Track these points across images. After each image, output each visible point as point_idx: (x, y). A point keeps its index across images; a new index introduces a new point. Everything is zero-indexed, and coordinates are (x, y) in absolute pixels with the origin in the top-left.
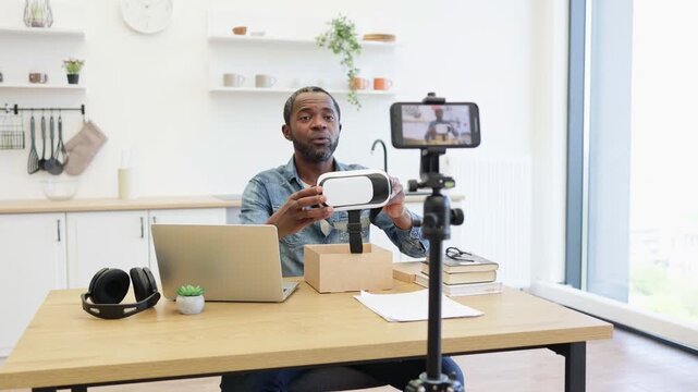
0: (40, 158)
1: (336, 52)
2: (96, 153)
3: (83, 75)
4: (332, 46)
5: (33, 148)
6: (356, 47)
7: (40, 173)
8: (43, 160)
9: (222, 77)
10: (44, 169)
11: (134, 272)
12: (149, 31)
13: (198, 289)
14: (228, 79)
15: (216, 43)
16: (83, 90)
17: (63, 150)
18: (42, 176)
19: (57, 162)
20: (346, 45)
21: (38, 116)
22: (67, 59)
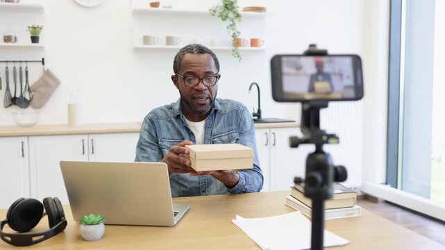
0: (13, 96)
1: (224, 19)
2: (52, 92)
3: (42, 37)
4: (221, 15)
5: (8, 89)
6: (238, 16)
7: (13, 106)
8: (15, 98)
9: (142, 38)
10: (15, 104)
11: (46, 200)
12: (90, 5)
13: (99, 218)
14: (146, 40)
15: (138, 13)
16: (42, 48)
17: (29, 90)
18: (14, 109)
19: (25, 99)
20: (231, 14)
21: (11, 66)
22: (31, 26)
